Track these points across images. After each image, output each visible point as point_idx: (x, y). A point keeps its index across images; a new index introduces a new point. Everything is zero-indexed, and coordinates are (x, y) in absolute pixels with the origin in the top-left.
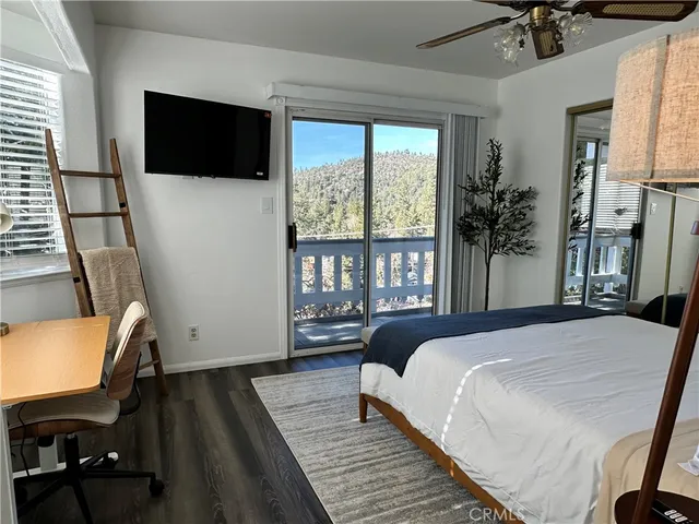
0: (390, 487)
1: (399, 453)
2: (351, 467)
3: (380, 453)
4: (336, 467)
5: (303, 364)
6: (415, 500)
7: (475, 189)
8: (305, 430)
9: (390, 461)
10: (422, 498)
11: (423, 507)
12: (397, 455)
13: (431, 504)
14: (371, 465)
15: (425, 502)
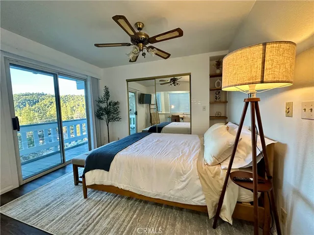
0: (118, 219)
1: (111, 202)
2: (95, 222)
3: (103, 207)
4: (88, 227)
5: (32, 186)
6: (131, 218)
7: (101, 102)
8: (57, 219)
9: (110, 208)
10: (133, 215)
11: (136, 219)
12: (111, 204)
13: (137, 215)
14: (103, 215)
15: (135, 216)
